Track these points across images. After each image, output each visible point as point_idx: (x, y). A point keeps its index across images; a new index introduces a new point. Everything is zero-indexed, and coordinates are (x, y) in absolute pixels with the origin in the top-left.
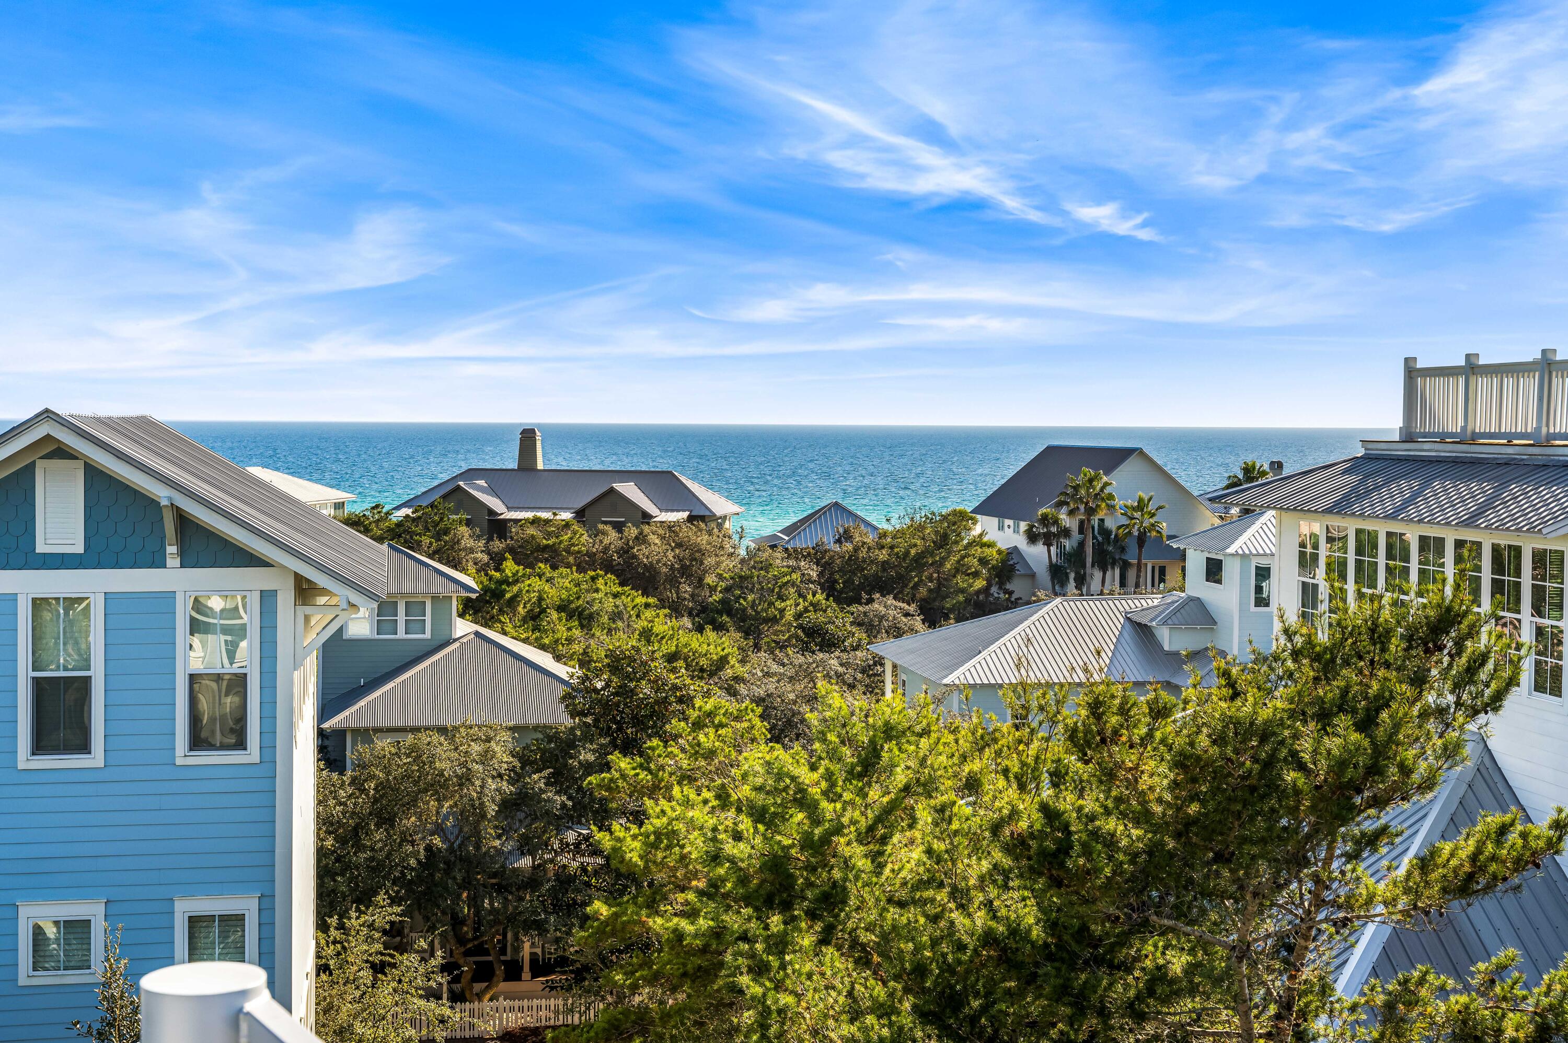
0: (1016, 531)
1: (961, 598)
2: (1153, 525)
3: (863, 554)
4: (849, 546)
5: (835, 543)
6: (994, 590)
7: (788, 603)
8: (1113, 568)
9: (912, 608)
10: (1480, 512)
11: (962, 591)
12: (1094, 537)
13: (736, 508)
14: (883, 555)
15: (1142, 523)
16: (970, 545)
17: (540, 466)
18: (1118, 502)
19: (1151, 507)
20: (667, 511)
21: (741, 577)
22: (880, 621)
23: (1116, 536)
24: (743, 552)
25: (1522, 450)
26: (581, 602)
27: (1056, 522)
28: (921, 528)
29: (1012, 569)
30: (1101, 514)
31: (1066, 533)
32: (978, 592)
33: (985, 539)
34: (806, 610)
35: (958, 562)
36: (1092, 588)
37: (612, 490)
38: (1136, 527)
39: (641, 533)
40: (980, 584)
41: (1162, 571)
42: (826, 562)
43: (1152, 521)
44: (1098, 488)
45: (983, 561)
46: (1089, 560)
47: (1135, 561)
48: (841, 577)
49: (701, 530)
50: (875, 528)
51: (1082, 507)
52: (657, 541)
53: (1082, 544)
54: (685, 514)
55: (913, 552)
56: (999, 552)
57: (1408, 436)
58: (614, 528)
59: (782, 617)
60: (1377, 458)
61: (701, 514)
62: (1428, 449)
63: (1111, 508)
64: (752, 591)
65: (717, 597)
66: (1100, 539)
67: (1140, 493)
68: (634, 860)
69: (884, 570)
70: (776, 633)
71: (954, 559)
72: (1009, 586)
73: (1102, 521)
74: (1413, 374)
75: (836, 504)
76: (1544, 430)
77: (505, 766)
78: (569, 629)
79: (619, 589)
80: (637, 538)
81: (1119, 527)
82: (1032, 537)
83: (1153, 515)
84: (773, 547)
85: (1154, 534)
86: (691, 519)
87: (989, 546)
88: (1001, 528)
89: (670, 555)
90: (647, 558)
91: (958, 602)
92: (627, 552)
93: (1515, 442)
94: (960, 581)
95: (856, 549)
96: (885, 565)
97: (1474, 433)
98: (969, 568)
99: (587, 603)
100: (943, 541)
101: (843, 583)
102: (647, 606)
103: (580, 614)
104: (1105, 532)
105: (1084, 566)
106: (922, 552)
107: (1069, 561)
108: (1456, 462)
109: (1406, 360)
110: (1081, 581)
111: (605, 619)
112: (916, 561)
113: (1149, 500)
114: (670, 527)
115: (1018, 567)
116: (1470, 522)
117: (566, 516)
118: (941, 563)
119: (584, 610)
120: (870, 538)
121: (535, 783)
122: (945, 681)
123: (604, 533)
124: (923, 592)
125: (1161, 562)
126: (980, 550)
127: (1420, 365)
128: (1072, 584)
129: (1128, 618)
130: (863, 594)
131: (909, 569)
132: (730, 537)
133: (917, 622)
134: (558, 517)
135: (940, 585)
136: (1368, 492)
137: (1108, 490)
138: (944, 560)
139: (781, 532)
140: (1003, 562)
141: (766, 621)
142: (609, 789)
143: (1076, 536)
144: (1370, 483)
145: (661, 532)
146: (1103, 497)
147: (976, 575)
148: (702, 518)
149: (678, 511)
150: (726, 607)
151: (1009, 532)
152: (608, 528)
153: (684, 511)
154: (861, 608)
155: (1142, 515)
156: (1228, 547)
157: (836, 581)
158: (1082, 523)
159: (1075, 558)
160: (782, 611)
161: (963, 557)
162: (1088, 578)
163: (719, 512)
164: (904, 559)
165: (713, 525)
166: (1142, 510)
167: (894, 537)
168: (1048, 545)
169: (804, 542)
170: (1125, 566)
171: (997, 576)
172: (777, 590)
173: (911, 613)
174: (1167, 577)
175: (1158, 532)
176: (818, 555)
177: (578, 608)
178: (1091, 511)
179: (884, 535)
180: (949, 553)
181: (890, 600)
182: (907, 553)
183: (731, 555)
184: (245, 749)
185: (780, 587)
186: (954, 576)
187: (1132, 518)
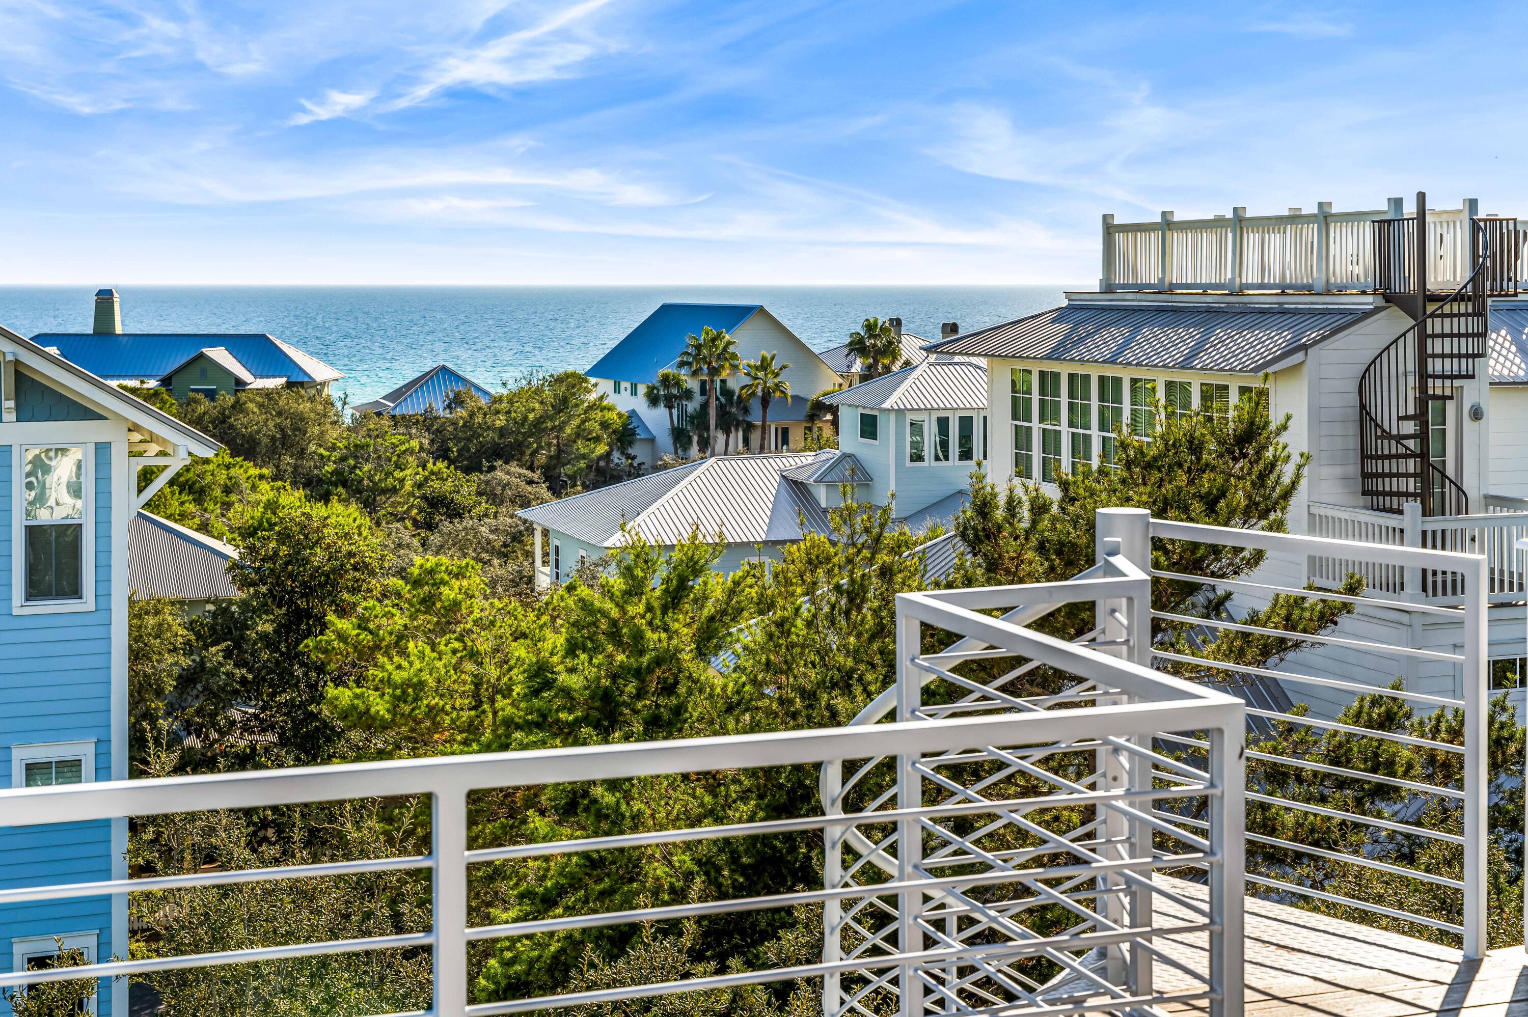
0: (634, 392)
1: (582, 464)
2: (777, 385)
3: (479, 419)
4: (461, 413)
5: (444, 409)
6: (616, 456)
7: (408, 472)
8: (737, 430)
9: (536, 476)
10: (1193, 355)
11: (584, 456)
12: (717, 399)
13: (335, 374)
14: (501, 420)
15: (765, 383)
16: (592, 407)
17: (119, 330)
18: (743, 363)
19: (775, 366)
20: (262, 377)
21: (356, 446)
22: (504, 488)
23: (739, 397)
24: (348, 421)
25: (1215, 298)
26: (191, 475)
27: (678, 384)
28: (538, 391)
29: (633, 433)
30: (724, 374)
31: (688, 394)
32: (600, 458)
33: (605, 403)
34: (426, 479)
35: (578, 427)
36: (716, 451)
37: (202, 356)
38: (760, 387)
39: (237, 401)
40: (602, 449)
41: (785, 432)
42: (437, 430)
43: (776, 381)
44: (721, 347)
45: (605, 425)
46: (713, 422)
47: (759, 423)
48: (456, 445)
49: (302, 397)
50: (486, 393)
51: (705, 367)
52: (255, 410)
53: (705, 406)
54: (283, 380)
55: (531, 416)
56: (620, 415)
57: (1108, 288)
58: (206, 396)
59: (402, 487)
60: (1081, 308)
61: (300, 380)
62: (1132, 300)
63: (735, 367)
64: (367, 460)
65: (330, 468)
66: (723, 400)
67: (764, 352)
68: (381, 713)
69: (501, 436)
70: (393, 505)
71: (576, 422)
72: (631, 451)
73: (723, 382)
74: (1111, 230)
75: (444, 368)
76: (1238, 280)
77: (180, 639)
78: (182, 504)
79: (231, 460)
80: (233, 407)
81: (743, 388)
82: (653, 399)
83: (777, 375)
84: (379, 414)
85: (778, 394)
86: (290, 385)
87: (609, 409)
88: (617, 390)
89: (271, 424)
90: (246, 428)
91: (580, 469)
92: (223, 422)
93: (1209, 292)
94: (581, 446)
95: (472, 415)
96: (502, 431)
97: (1171, 284)
98: (590, 433)
99: (198, 476)
100: (562, 405)
101: (458, 451)
102: (261, 477)
103: (190, 487)
104: (727, 393)
105: (707, 429)
106: (541, 417)
107: (692, 423)
108: (1159, 310)
109: (1105, 217)
110: (705, 444)
111: (218, 492)
112: (535, 427)
113: (773, 358)
114: (268, 394)
115: (638, 431)
116: (1185, 364)
117: (152, 384)
118: (561, 428)
119: (194, 483)
120: (483, 402)
121: (213, 655)
122: (606, 544)
123: (197, 402)
124: (542, 458)
125: (784, 424)
126: (600, 414)
127: (1117, 221)
128: (695, 448)
129: (784, 477)
130: (484, 461)
131: (526, 435)
132: (332, 404)
133: (543, 490)
134: (145, 386)
135: (560, 451)
136: (1081, 340)
137: (731, 349)
138: (563, 424)
139: (383, 398)
140: (625, 426)
141: (384, 491)
142: (326, 652)
143: (698, 399)
144: (1082, 331)
145: (258, 399)
146: (726, 356)
147: (597, 439)
148: (302, 384)
149: (274, 377)
150: (341, 479)
151: (626, 394)
152: (201, 396)
153: (280, 377)
154: (482, 477)
155: (766, 375)
156: (883, 402)
157: (449, 449)
158: (703, 383)
159: (700, 420)
160: (402, 481)
161: (583, 422)
162: (712, 441)
163: (319, 378)
164: (523, 425)
165: (313, 391)
166: (766, 369)
167: (511, 402)
168: (670, 407)
169: (413, 407)
170: (749, 428)
171: (619, 440)
172: (394, 459)
173: (536, 480)
174: (791, 438)
175: (782, 392)
176: (427, 422)
177: (187, 481)
178: (714, 372)
179: (500, 400)
180: (570, 417)
181: (514, 468)
182: (525, 418)
183: (334, 423)
184: (81, 598)
185: (399, 456)
186: (575, 442)
187: (756, 378)
